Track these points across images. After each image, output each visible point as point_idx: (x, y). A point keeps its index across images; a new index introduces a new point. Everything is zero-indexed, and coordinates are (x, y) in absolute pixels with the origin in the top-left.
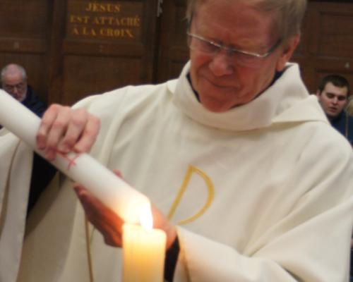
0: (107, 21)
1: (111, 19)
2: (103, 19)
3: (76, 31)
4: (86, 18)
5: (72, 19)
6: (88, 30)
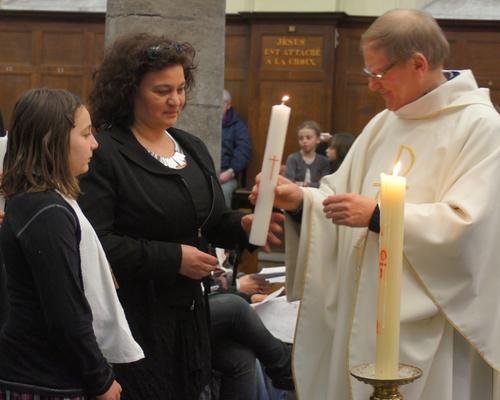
0: (294, 53)
1: (298, 51)
2: (291, 51)
3: (269, 61)
4: (278, 51)
5: (266, 52)
6: (279, 61)
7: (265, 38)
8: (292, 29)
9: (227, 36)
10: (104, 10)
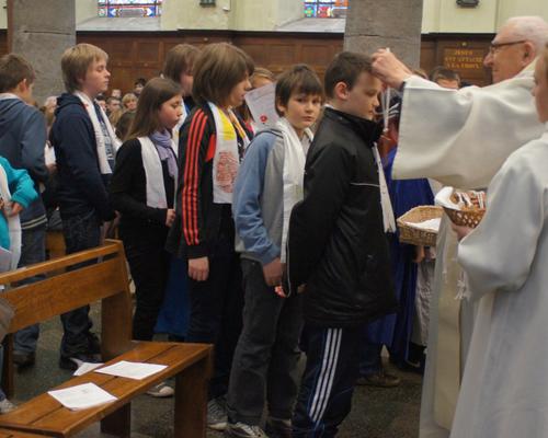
1: (467, 59)
2: (463, 59)
3: (448, 65)
4: (454, 58)
5: (446, 59)
6: (455, 65)
7: (447, 50)
8: (464, 44)
9: (422, 48)
10: (343, 31)
